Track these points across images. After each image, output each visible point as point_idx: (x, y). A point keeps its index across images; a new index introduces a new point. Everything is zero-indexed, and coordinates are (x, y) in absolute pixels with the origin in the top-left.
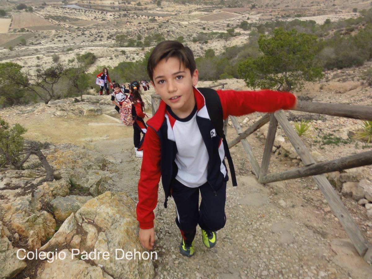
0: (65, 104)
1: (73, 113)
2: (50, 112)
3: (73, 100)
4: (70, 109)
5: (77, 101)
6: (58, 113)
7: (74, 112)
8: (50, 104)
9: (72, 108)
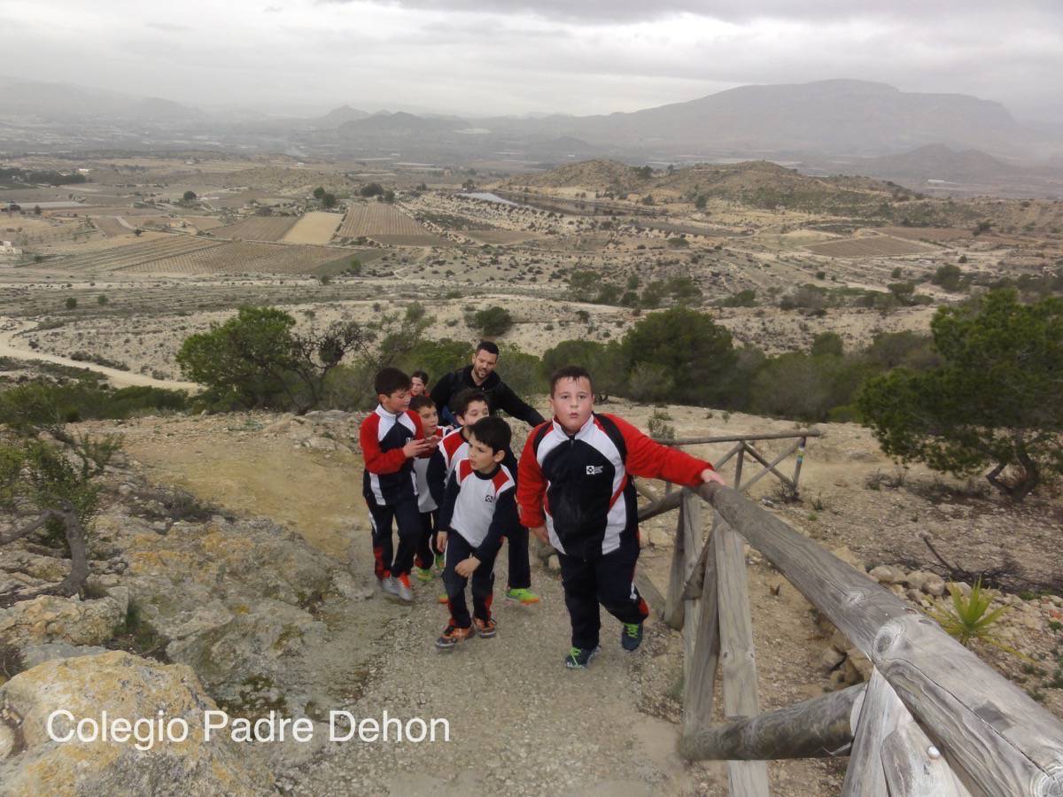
8: (308, 417)
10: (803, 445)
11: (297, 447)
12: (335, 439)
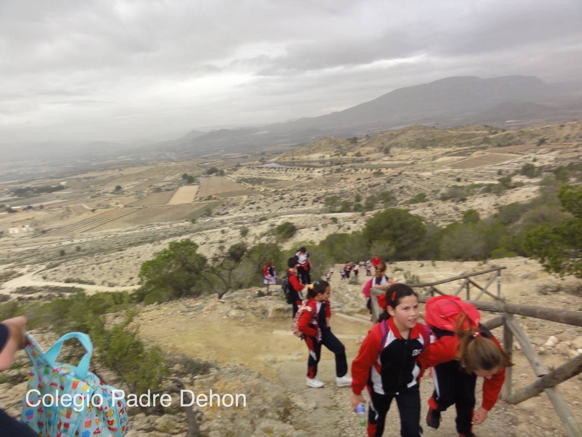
0: (244, 300)
1: (253, 313)
2: (222, 311)
3: (257, 292)
4: (250, 307)
5: (261, 294)
6: (233, 313)
7: (255, 312)
8: (225, 299)
9: (252, 306)
10: (499, 275)
11: (225, 317)
12: (243, 310)
